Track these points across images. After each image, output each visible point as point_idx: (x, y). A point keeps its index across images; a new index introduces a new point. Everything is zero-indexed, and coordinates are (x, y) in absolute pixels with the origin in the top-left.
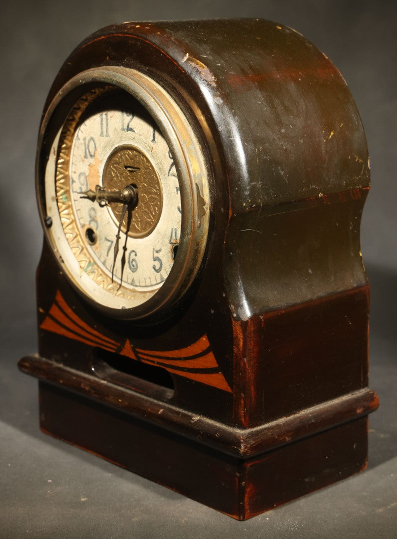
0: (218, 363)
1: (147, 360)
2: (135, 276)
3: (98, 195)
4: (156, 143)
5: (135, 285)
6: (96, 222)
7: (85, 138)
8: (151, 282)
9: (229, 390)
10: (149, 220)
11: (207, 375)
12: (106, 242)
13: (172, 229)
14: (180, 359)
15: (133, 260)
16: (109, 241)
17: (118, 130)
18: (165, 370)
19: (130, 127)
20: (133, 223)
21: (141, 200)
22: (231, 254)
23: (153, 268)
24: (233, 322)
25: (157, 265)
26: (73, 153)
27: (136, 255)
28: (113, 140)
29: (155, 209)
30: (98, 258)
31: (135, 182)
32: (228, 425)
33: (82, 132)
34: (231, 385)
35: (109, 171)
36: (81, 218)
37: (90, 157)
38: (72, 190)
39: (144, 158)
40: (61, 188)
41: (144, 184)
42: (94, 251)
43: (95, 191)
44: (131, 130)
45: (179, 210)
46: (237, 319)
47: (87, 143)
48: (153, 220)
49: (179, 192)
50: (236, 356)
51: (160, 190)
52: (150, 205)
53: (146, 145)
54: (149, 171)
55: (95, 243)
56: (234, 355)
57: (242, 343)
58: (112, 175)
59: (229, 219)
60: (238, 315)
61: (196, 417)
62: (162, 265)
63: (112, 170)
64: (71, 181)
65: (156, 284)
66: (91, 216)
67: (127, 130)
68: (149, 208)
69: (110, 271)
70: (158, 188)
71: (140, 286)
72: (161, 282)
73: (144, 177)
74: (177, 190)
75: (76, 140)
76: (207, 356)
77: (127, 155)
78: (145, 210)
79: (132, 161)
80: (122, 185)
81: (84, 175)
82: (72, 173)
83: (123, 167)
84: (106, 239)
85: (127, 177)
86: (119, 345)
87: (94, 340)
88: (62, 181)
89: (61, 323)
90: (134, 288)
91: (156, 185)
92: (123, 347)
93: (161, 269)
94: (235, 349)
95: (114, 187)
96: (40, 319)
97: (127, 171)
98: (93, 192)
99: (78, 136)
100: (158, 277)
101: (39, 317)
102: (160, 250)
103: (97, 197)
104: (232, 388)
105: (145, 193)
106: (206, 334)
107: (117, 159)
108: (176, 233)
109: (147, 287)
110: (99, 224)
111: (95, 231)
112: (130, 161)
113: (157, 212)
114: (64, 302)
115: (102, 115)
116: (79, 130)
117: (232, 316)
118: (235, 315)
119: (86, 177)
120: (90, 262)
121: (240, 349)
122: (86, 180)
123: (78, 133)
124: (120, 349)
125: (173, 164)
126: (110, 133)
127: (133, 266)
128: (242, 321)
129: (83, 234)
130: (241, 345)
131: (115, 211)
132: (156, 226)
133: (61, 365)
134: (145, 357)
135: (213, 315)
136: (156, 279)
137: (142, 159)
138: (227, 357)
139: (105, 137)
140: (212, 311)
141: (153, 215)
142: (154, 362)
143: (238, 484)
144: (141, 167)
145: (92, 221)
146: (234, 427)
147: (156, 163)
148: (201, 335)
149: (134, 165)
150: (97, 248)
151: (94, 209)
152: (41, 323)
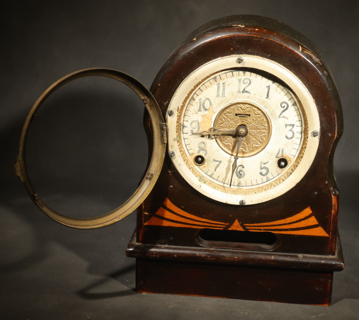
0: (318, 222)
2: (242, 180)
3: (212, 133)
4: (269, 99)
5: (241, 185)
6: (206, 151)
7: (201, 99)
8: (257, 182)
9: (327, 235)
10: (258, 145)
11: (308, 230)
12: (214, 162)
13: (279, 149)
14: (285, 224)
15: (240, 171)
16: (217, 161)
17: (234, 93)
18: (270, 232)
19: (245, 90)
20: (240, 148)
21: (249, 134)
22: (331, 159)
23: (260, 173)
24: (333, 196)
25: (264, 171)
26: (186, 108)
27: (243, 167)
28: (228, 99)
29: (262, 138)
30: (205, 173)
31: (244, 123)
32: (325, 255)
33: (197, 95)
34: (328, 232)
35: (221, 118)
36: (190, 149)
37: (205, 110)
38: (182, 132)
39: (256, 108)
40: (177, 132)
41: (253, 124)
42: (201, 169)
43: (209, 131)
44: (247, 92)
45: (287, 137)
46: (335, 195)
47: (202, 102)
48: (260, 145)
49: (287, 127)
50: (333, 215)
51: (269, 127)
52: (258, 136)
53: (260, 101)
54: (260, 116)
55: (203, 164)
56: (332, 215)
57: (337, 207)
58: (223, 120)
59: (335, 139)
60: (335, 193)
61: (300, 255)
62: (268, 171)
63: (224, 117)
64: (182, 127)
65: (262, 183)
66: (200, 148)
67: (243, 92)
68: (257, 138)
69: (217, 180)
70: (267, 126)
71: (246, 186)
72: (267, 181)
73: (254, 120)
74: (286, 125)
75: (190, 100)
76: (309, 219)
77: (239, 107)
78: (253, 139)
79: (244, 110)
80: (232, 126)
81: (197, 122)
82: (183, 121)
83: (235, 115)
84: (214, 160)
85: (238, 121)
86: (228, 224)
87: (202, 224)
88: (178, 127)
89: (168, 219)
90: (241, 187)
91: (265, 124)
92: (232, 225)
93: (267, 173)
94: (333, 212)
95: (224, 128)
96: (144, 220)
97: (237, 117)
98: (208, 132)
99: (192, 97)
100: (265, 178)
101: (143, 218)
102: (267, 163)
103: (211, 135)
104: (329, 234)
105: (254, 129)
106: (309, 206)
107: (229, 110)
108: (282, 151)
109: (253, 185)
110: (208, 152)
111: (203, 156)
112: (242, 111)
113: (264, 140)
114: (173, 204)
115: (219, 84)
116: (194, 94)
117: (332, 194)
118: (334, 193)
119: (199, 123)
120: (200, 177)
121: (336, 211)
122: (199, 125)
123: (193, 96)
124: (229, 226)
125: (284, 111)
126: (226, 95)
127: (241, 174)
128: (337, 195)
129: (191, 159)
130: (336, 209)
131: (224, 143)
132: (264, 148)
133: (167, 246)
134: (253, 228)
135: (316, 195)
136: (262, 180)
137: (253, 109)
138: (326, 217)
139: (220, 97)
140: (316, 193)
141: (260, 142)
142: (261, 230)
143: (329, 286)
144: (252, 114)
145: (201, 150)
146: (328, 255)
147: (269, 111)
148: (305, 208)
149: (245, 113)
150: (205, 167)
151: (204, 143)
152: (145, 222)
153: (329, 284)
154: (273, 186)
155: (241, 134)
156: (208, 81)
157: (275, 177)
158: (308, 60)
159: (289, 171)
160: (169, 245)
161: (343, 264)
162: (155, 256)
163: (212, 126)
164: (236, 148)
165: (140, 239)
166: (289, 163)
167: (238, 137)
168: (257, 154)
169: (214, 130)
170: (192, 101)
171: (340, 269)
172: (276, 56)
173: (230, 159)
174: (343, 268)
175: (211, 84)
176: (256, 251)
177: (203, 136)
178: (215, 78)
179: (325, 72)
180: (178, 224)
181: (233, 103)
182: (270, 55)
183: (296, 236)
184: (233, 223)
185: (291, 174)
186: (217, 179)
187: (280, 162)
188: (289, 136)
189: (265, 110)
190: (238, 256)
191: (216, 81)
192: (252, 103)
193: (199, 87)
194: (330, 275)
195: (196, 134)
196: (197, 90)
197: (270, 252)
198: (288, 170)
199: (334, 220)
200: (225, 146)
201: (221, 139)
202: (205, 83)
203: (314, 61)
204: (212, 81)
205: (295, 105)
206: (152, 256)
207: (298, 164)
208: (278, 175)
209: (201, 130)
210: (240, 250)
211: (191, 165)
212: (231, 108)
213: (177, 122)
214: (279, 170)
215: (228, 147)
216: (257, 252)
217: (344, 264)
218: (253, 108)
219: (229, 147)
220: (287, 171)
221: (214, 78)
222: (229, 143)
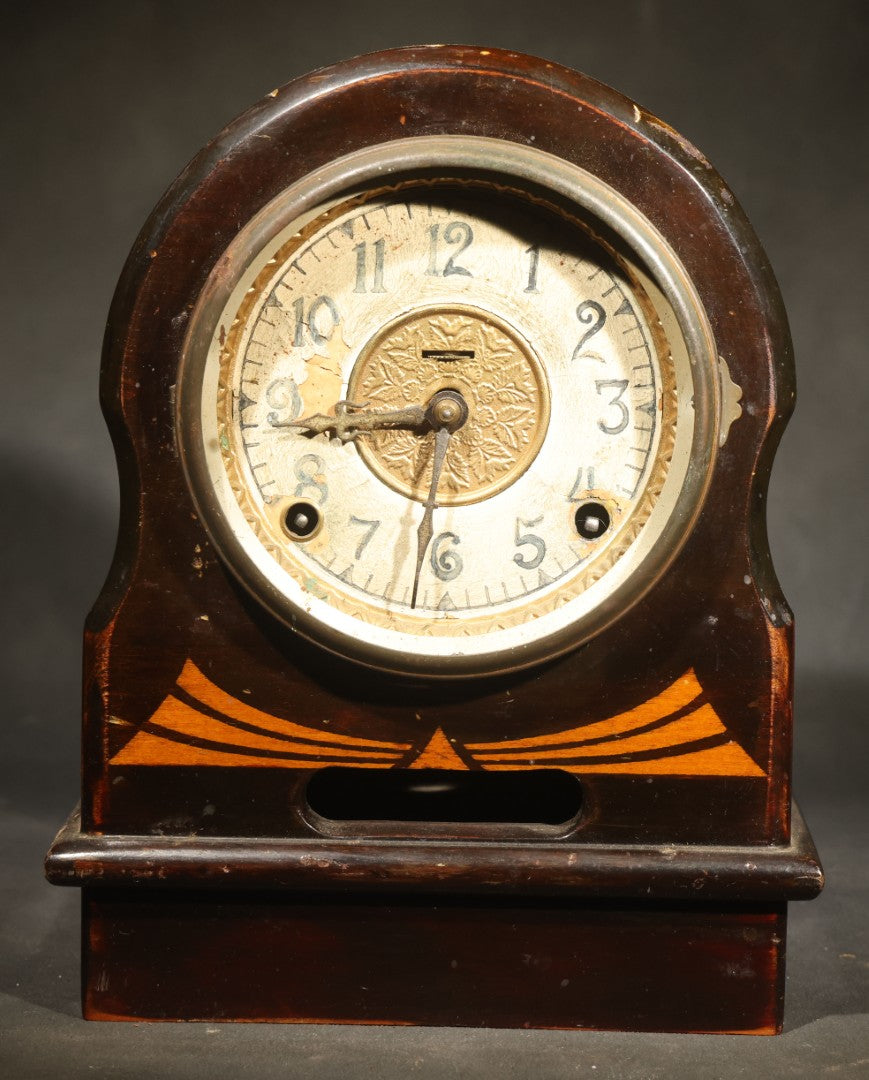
0: (724, 723)
1: (503, 762)
2: (454, 588)
3: (343, 421)
4: (537, 292)
5: (451, 606)
6: (323, 487)
7: (301, 300)
8: (506, 592)
9: (757, 772)
10: (504, 460)
11: (690, 756)
12: (353, 526)
13: (580, 471)
14: (610, 738)
15: (445, 554)
16: (363, 522)
17: (416, 276)
18: (560, 771)
19: (454, 265)
20: (443, 474)
21: (473, 419)
22: (760, 496)
23: (515, 560)
24: (772, 630)
25: (529, 552)
26: (251, 337)
27: (456, 541)
28: (395, 299)
29: (519, 433)
30: (324, 568)
31: (455, 383)
32: (753, 845)
33: (287, 287)
34: (760, 761)
35: (372, 368)
36: (269, 484)
37: (315, 341)
38: (238, 422)
39: (492, 329)
40: (220, 420)
41: (487, 385)
42: (308, 555)
43: (333, 415)
44: (459, 270)
45: (603, 427)
46: (779, 624)
47: (306, 310)
48: (513, 460)
49: (603, 390)
50: (776, 699)
51: (540, 393)
52: (503, 428)
53: (505, 301)
54: (508, 354)
55: (316, 534)
56: (773, 697)
57: (787, 670)
58: (379, 375)
59: (768, 426)
60: (779, 618)
61: (668, 850)
62: (545, 550)
63: (382, 364)
64: (236, 402)
65: (523, 595)
66: (302, 476)
67: (446, 272)
68: (500, 434)
69: (364, 591)
70: (533, 389)
71: (469, 608)
72: (541, 588)
73: (489, 371)
74: (599, 385)
75: (263, 308)
76: (694, 715)
77: (435, 326)
78: (486, 440)
79: (451, 338)
80: (412, 395)
81: (287, 383)
82: (241, 384)
83: (420, 354)
84: (354, 519)
85: (431, 375)
86: (409, 747)
87: (317, 753)
88: (222, 403)
89: (195, 738)
90: (450, 614)
91: (526, 384)
92: (422, 751)
93: (540, 559)
94: (775, 686)
95: (385, 402)
96: (110, 744)
97: (430, 362)
98: (327, 418)
99: (272, 298)
100: (531, 577)
101: (106, 740)
102: (540, 520)
103: (340, 429)
104: (764, 767)
105: (489, 404)
106: (692, 670)
107: (400, 339)
108: (590, 477)
109: (493, 605)
110: (330, 489)
111: (316, 506)
112: (444, 339)
113: (526, 440)
114: (210, 684)
115: (362, 245)
116: (277, 285)
117: (767, 620)
118: (774, 617)
119: (295, 387)
120: (305, 579)
121: (785, 684)
122: (295, 396)
123: (273, 291)
124: (412, 756)
125: (590, 333)
126: (387, 284)
127: (448, 566)
128: (787, 626)
129: (273, 520)
130: (786, 676)
131: (385, 455)
132: (526, 469)
133: (192, 838)
134: (497, 757)
135: (713, 627)
136: (524, 584)
137: (483, 332)
138: (752, 705)
139: (369, 292)
140: (713, 620)
141: (511, 448)
142: (526, 762)
143: (775, 960)
144: (479, 349)
145: (306, 485)
146: (766, 845)
147: (537, 336)
148: (678, 674)
149: (454, 348)
150: (320, 545)
151: (314, 458)
152: (113, 753)
153: (774, 952)
154: (563, 601)
155: (445, 417)
156: (324, 237)
157: (567, 572)
158: (666, 150)
159: (613, 547)
160: (200, 834)
161: (820, 873)
162: (151, 873)
163: (343, 397)
164: (428, 473)
165: (97, 818)
166: (614, 517)
167: (431, 433)
168: (502, 490)
169: (350, 411)
170: (270, 309)
171: (808, 891)
172: (556, 139)
173: (409, 514)
174: (818, 887)
175: (335, 247)
176: (513, 841)
177: (310, 434)
178: (348, 225)
179: (725, 194)
180: (230, 755)
181: (413, 312)
182: (533, 138)
183: (650, 781)
184: (426, 743)
185: (622, 554)
186: (367, 585)
187: (585, 519)
188: (611, 424)
189: (525, 334)
190: (450, 858)
191: (352, 236)
192: (478, 311)
193: (292, 258)
194: (774, 917)
195: (288, 425)
196: (287, 271)
197: (563, 841)
198: (612, 543)
199: (779, 715)
200: (392, 467)
201: (375, 442)
202: (314, 244)
203: (685, 155)
204: (336, 236)
205: (627, 311)
206: (139, 874)
207: (645, 517)
208: (580, 562)
209: (305, 412)
210: (453, 840)
211: (272, 539)
212: (407, 332)
213: (221, 385)
214: (581, 543)
215: (399, 471)
216: (515, 845)
217: (822, 870)
218: (483, 326)
219: (404, 469)
220: (608, 548)
221: (345, 224)
222: (404, 457)
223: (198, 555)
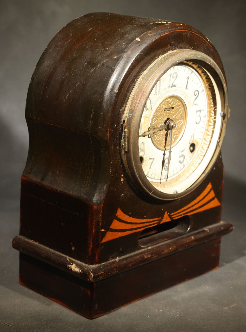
0: (215, 194)
1: (177, 216)
4: (188, 89)
8: (177, 171)
9: (219, 204)
10: (177, 135)
11: (209, 204)
14: (196, 204)
15: (166, 164)
17: (166, 88)
18: (187, 215)
19: (173, 84)
23: (179, 162)
28: (162, 95)
31: (169, 117)
34: (220, 201)
35: (155, 115)
37: (146, 110)
41: (175, 116)
45: (196, 123)
52: (178, 127)
53: (182, 92)
54: (180, 107)
56: (223, 185)
61: (206, 229)
65: (180, 171)
67: (172, 86)
70: (184, 115)
72: (184, 168)
73: (176, 112)
74: (196, 112)
76: (210, 193)
77: (168, 102)
79: (170, 104)
80: (162, 121)
83: (164, 110)
84: (149, 159)
85: (165, 115)
86: (160, 218)
87: (142, 226)
89: (119, 230)
92: (163, 218)
93: (184, 160)
94: (223, 182)
96: (101, 237)
98: (147, 132)
100: (182, 166)
102: (184, 150)
106: (210, 182)
108: (193, 136)
109: (174, 175)
110: (146, 151)
111: (143, 157)
114: (123, 213)
117: (223, 166)
119: (141, 124)
122: (141, 127)
125: (196, 98)
126: (161, 92)
127: (167, 167)
132: (182, 138)
136: (180, 168)
137: (176, 101)
138: (219, 188)
139: (157, 94)
140: (215, 168)
141: (179, 132)
142: (181, 215)
144: (175, 106)
145: (141, 151)
147: (187, 101)
148: (208, 184)
149: (170, 107)
150: (143, 167)
151: (143, 144)
152: (102, 240)
153: (219, 248)
157: (188, 163)
160: (119, 257)
163: (150, 126)
165: (97, 259)
168: (177, 143)
182: (192, 48)
183: (202, 212)
186: (151, 176)
187: (191, 148)
192: (176, 96)
194: (220, 239)
200: (157, 142)
205: (203, 91)
208: (190, 159)
209: (143, 131)
212: (162, 104)
214: (191, 154)
222: (159, 139)
223: (122, 177)
